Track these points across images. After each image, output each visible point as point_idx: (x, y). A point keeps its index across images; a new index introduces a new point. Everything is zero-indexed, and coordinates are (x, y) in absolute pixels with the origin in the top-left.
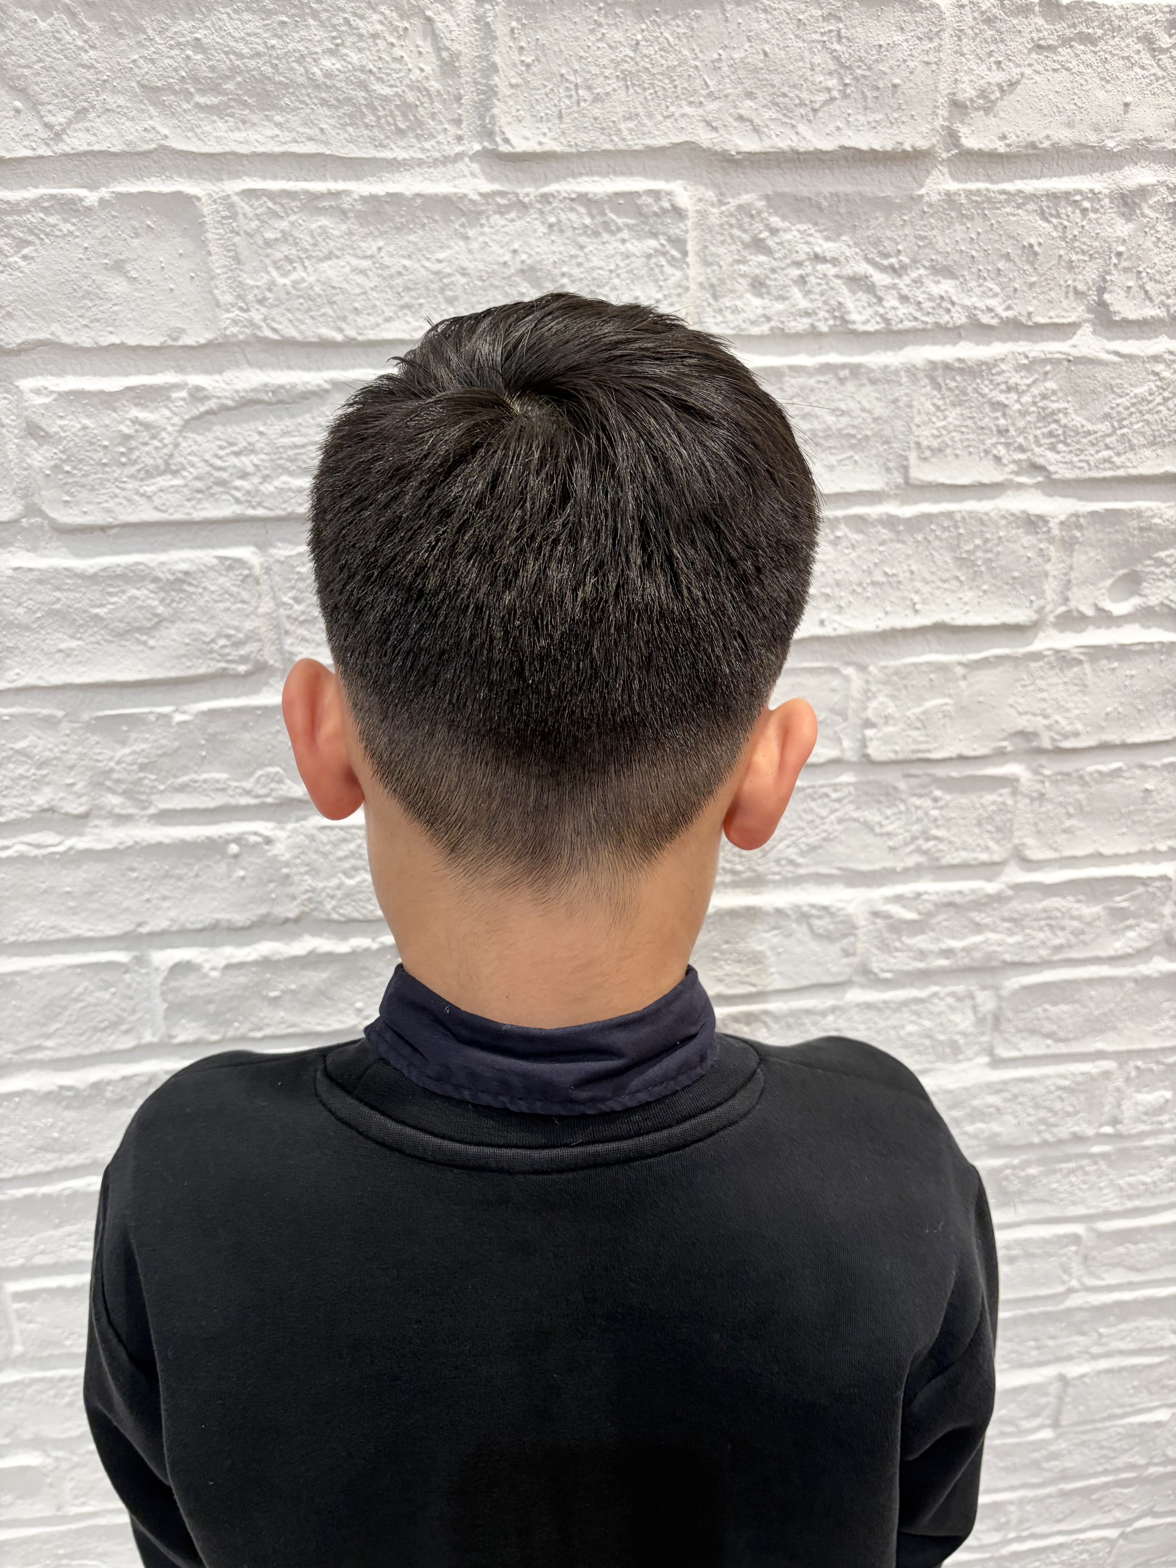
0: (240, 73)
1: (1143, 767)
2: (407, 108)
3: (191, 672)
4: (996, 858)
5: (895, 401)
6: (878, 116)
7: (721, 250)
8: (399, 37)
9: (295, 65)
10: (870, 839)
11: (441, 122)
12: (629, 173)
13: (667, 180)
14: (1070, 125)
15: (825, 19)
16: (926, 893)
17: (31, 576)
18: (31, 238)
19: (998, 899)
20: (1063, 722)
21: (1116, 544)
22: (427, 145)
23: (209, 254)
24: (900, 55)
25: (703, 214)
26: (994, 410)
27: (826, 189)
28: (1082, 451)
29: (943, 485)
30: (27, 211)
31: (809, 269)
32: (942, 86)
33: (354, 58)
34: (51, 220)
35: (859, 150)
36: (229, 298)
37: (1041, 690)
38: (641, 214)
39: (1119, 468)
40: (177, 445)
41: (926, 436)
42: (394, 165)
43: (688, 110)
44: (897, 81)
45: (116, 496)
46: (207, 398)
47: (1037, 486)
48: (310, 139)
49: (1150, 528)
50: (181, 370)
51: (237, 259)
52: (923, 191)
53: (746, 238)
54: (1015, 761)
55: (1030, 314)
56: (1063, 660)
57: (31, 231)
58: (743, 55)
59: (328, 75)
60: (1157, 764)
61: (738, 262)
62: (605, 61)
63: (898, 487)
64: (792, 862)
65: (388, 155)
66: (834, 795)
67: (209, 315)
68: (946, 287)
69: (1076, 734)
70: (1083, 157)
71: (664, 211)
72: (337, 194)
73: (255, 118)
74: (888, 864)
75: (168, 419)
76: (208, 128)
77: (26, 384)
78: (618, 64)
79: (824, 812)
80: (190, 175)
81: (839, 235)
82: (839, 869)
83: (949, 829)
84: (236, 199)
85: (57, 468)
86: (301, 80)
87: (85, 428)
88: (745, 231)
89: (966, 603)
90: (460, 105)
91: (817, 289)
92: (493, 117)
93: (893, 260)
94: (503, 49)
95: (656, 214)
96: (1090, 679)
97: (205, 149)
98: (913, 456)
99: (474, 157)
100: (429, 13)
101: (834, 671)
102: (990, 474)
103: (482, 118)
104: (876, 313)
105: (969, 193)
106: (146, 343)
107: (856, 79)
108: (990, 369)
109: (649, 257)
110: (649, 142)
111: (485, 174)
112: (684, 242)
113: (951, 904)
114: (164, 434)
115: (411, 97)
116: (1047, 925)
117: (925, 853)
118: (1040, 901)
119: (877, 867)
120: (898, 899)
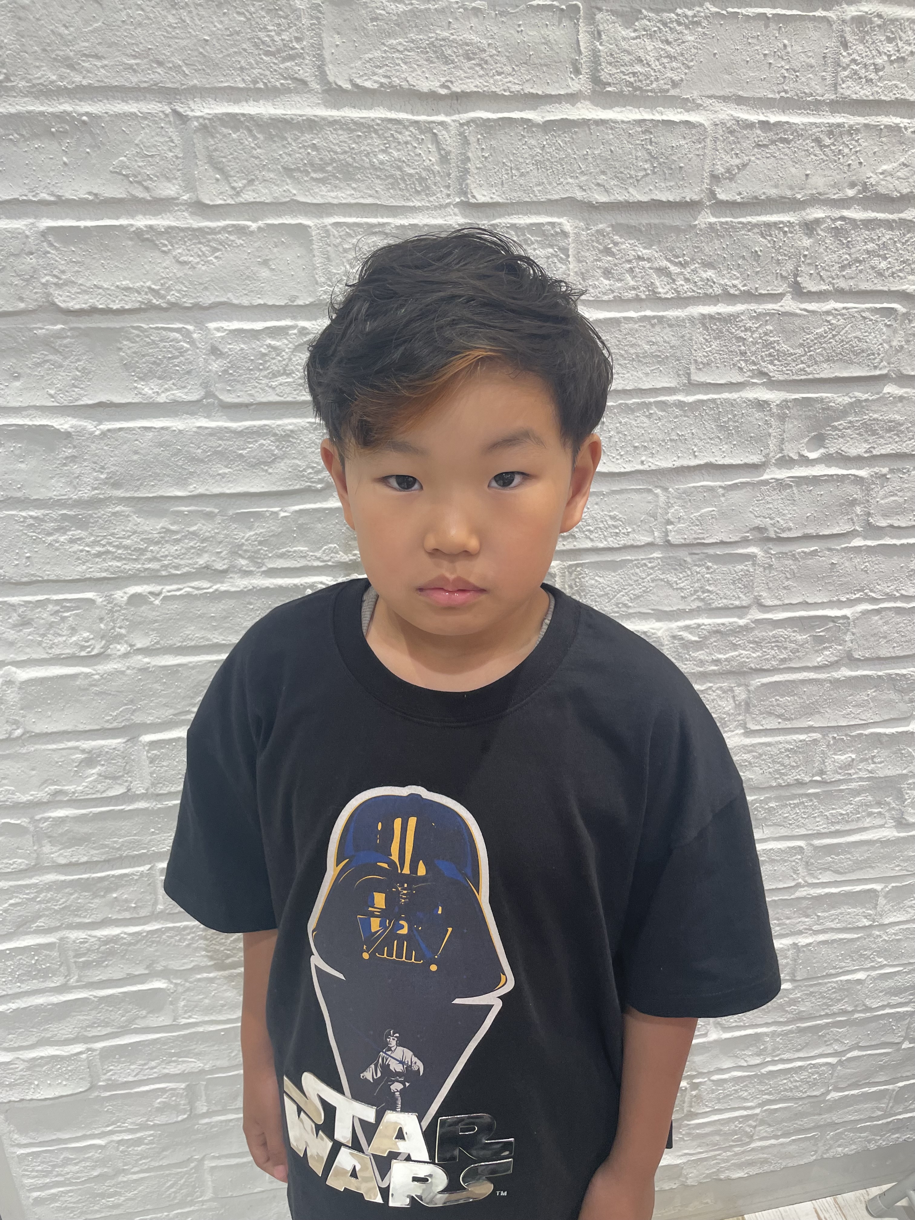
0: (336, 162)
1: (830, 550)
2: (421, 179)
3: (291, 488)
4: (744, 604)
5: (683, 336)
6: (672, 184)
7: (587, 254)
8: (419, 144)
9: (364, 158)
10: (670, 592)
11: (439, 187)
12: (538, 213)
13: (559, 218)
14: (776, 186)
15: (643, 132)
16: (703, 624)
17: (206, 431)
18: (220, 247)
19: (746, 629)
20: (782, 522)
21: (809, 418)
22: (431, 199)
23: (314, 256)
24: (683, 152)
25: (577, 235)
26: (739, 342)
27: (644, 222)
28: (788, 364)
29: (710, 383)
30: (219, 233)
31: (635, 264)
32: (706, 167)
33: (396, 154)
34: (232, 238)
35: (662, 201)
36: (323, 280)
37: (768, 503)
38: (544, 235)
39: (809, 374)
40: (290, 359)
41: (700, 356)
42: (414, 209)
43: (570, 180)
44: (682, 165)
45: (256, 387)
46: (308, 334)
47: (763, 384)
48: (370, 196)
49: (829, 408)
50: (294, 318)
51: (328, 259)
52: (697, 222)
53: (601, 247)
54: (754, 545)
55: (756, 288)
56: (781, 484)
57: (221, 244)
58: (599, 152)
59: (382, 163)
60: (838, 548)
61: (597, 260)
62: (527, 156)
63: (684, 385)
64: (625, 605)
65: (411, 204)
66: (650, 565)
67: (311, 289)
68: (710, 273)
69: (790, 529)
70: (784, 203)
71: (557, 233)
72: (384, 225)
73: (341, 185)
74: (680, 607)
75: (287, 345)
76: (317, 190)
77: (212, 325)
78: (533, 157)
79: (644, 576)
80: (306, 214)
81: (651, 246)
82: (653, 610)
83: (716, 586)
84: (329, 227)
85: (225, 372)
86: (367, 165)
87: (242, 349)
88: (600, 244)
89: (724, 452)
90: (450, 178)
91: (640, 275)
92: (467, 184)
93: (681, 259)
94: (473, 150)
95: (552, 235)
96: (797, 497)
97: (315, 201)
98: (693, 367)
99: (457, 205)
100: (435, 131)
101: (649, 491)
102: (737, 378)
103: (461, 185)
104: (672, 288)
105: (722, 223)
106: (277, 304)
107: (660, 164)
108: (735, 319)
109: (548, 258)
110: (549, 197)
111: (461, 214)
112: (568, 250)
113: (718, 632)
114: (284, 353)
115: (424, 174)
116: (776, 646)
117: (702, 600)
118: (771, 631)
119: (675, 609)
120: (687, 628)
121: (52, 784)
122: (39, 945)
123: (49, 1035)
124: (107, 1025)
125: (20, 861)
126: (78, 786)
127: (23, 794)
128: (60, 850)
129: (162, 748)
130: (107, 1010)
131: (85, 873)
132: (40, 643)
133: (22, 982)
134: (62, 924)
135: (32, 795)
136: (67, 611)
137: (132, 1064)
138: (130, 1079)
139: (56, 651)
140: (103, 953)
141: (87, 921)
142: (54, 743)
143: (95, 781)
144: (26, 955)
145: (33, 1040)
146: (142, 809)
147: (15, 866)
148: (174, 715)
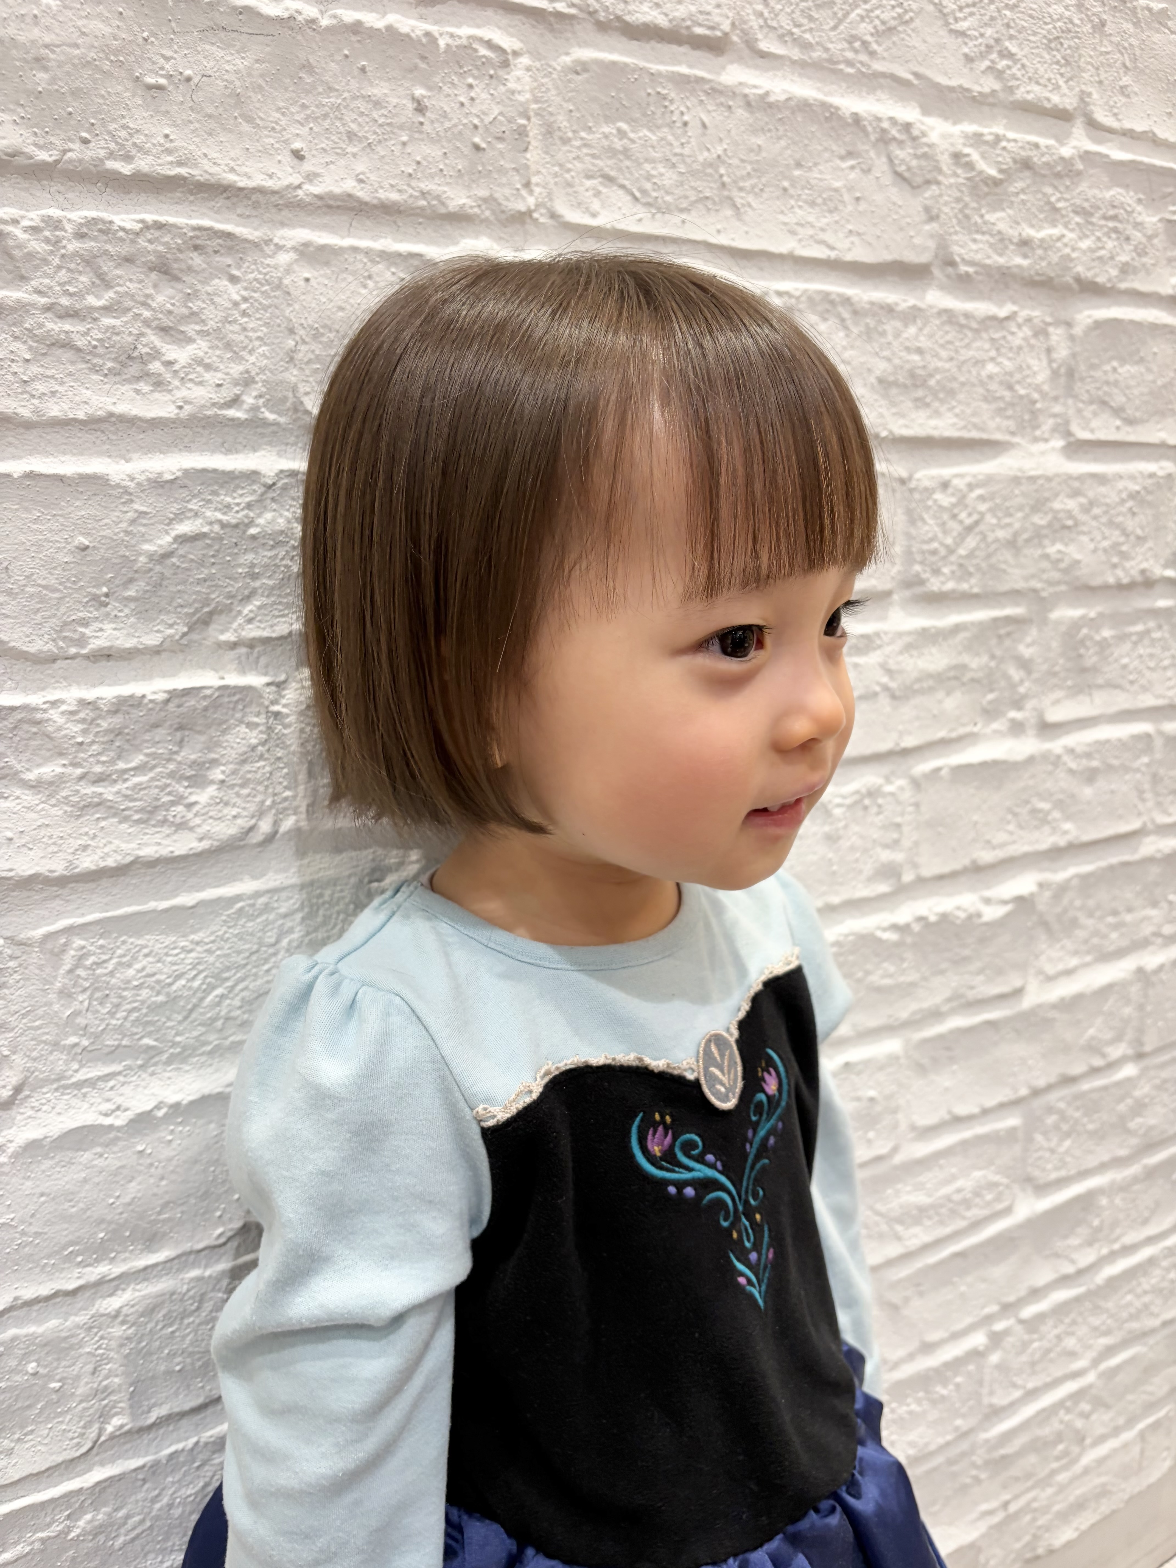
4: (1066, 105)
10: (945, 36)
16: (1005, 139)
19: (1070, 171)
74: (963, 83)
83: (1021, 46)
113: (1028, 165)
116: (1115, 230)
117: (999, 75)
118: (1108, 188)
119: (953, 83)
120: (977, 139)
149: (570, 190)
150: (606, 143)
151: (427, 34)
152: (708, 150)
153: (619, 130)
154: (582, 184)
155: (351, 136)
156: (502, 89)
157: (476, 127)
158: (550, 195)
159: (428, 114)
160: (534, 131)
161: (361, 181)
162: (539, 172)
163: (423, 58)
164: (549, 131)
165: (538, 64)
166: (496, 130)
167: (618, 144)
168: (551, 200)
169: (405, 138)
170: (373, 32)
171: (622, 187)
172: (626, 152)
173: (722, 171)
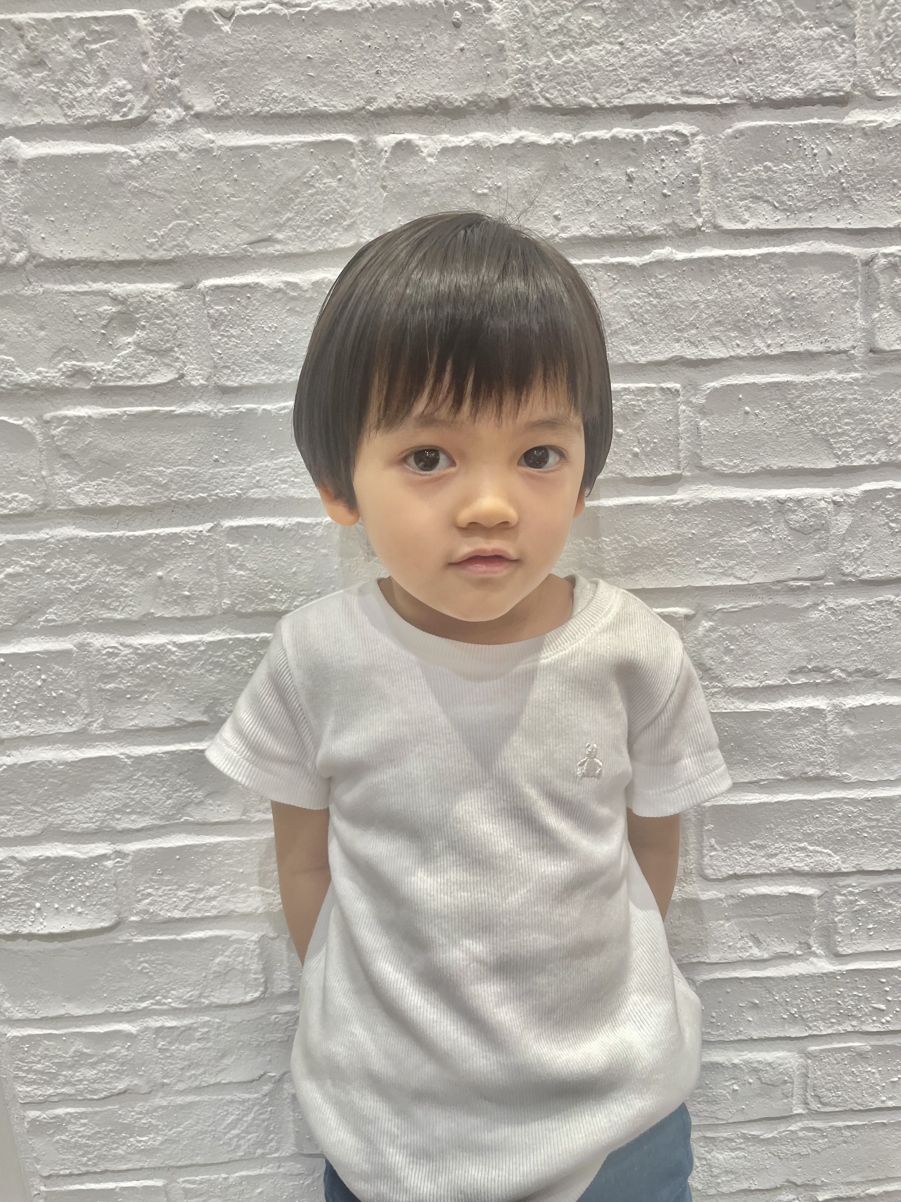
121: (69, 358)
122: (48, 652)
123: (58, 821)
124: (144, 811)
125: (22, 496)
126: (106, 364)
127: (27, 370)
128: (80, 481)
129: (232, 301)
130: (145, 784)
131: (116, 529)
132: (55, 98)
133: (23, 719)
134: (83, 619)
135: (39, 373)
136: (95, 42)
137: (181, 887)
138: (177, 914)
139: (78, 112)
140: (140, 676)
141: (118, 616)
142: (73, 282)
143: (131, 356)
144: (29, 670)
145: (36, 827)
146: (199, 415)
147: (14, 504)
148: (250, 244)
149: (728, 210)
150: (755, 176)
151: (636, 136)
152: (832, 168)
153: (765, 167)
154: (737, 205)
155: (588, 202)
156: (684, 158)
157: (665, 184)
158: (714, 216)
159: (635, 182)
160: (704, 179)
161: (593, 226)
162: (706, 203)
163: (634, 150)
164: (715, 176)
165: (709, 138)
166: (679, 183)
167: (764, 176)
168: (714, 218)
169: (620, 198)
170: (604, 141)
171: (767, 201)
172: (770, 180)
173: (843, 181)
